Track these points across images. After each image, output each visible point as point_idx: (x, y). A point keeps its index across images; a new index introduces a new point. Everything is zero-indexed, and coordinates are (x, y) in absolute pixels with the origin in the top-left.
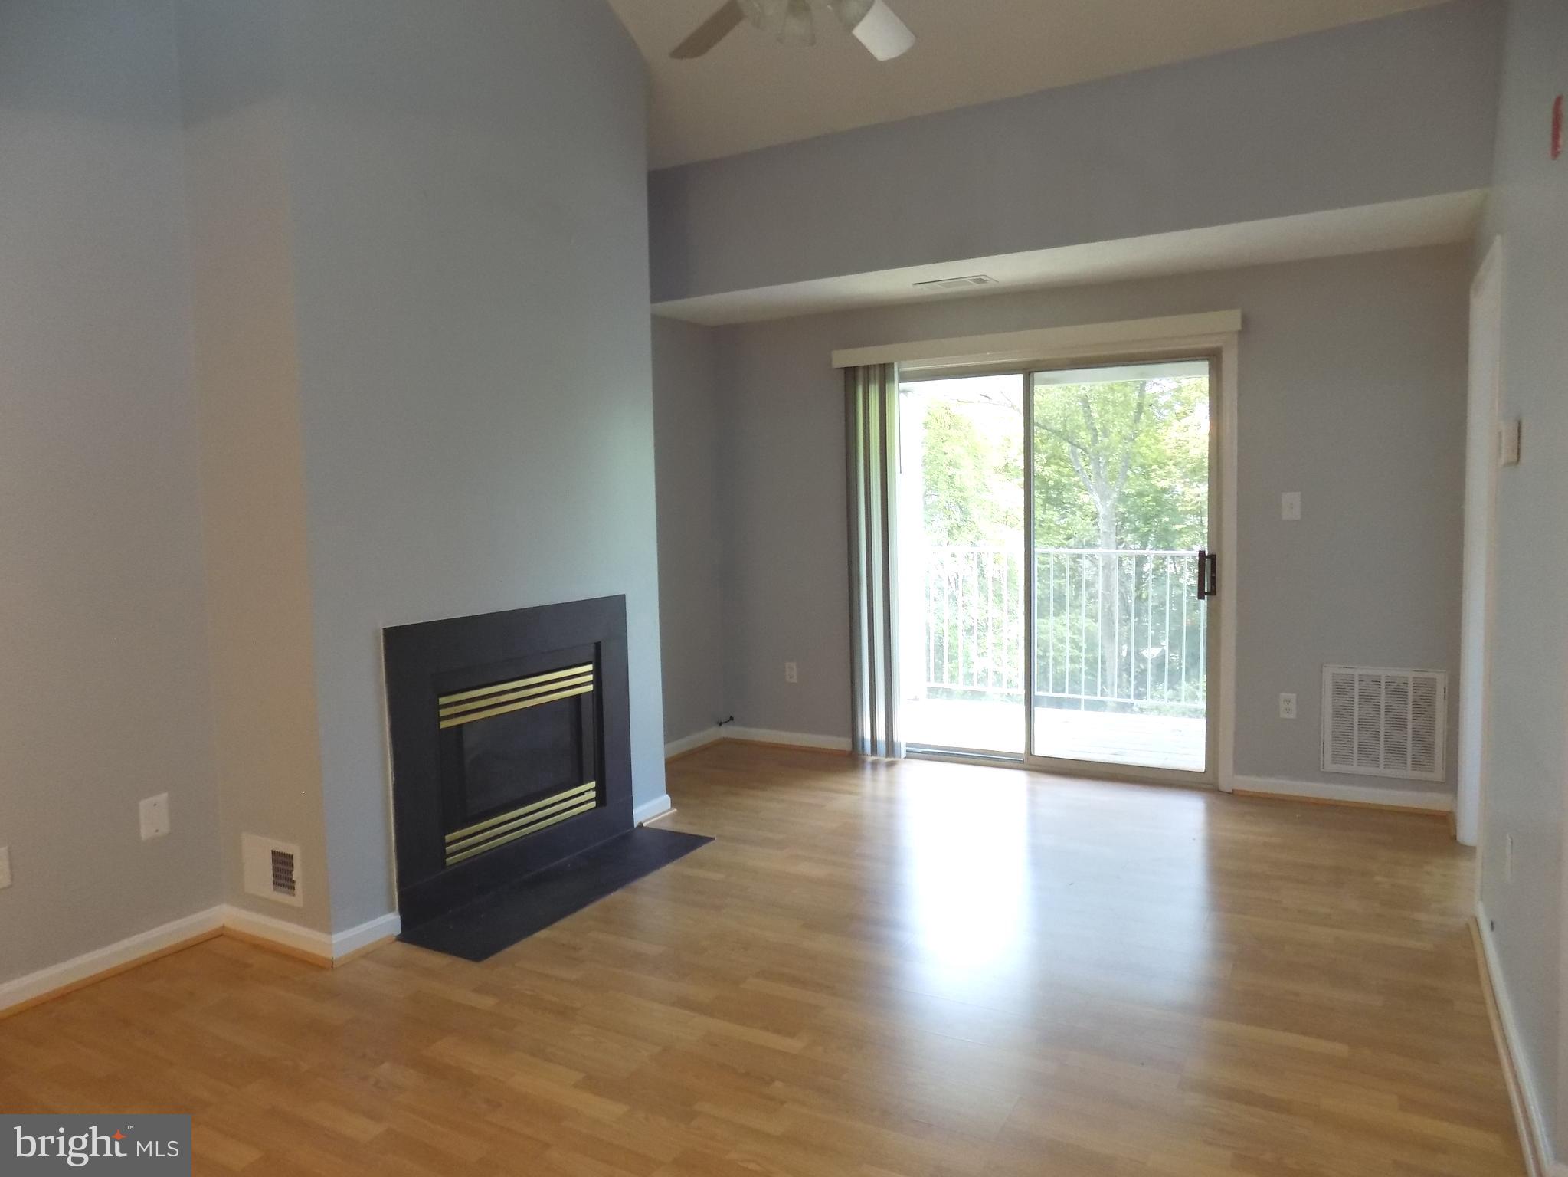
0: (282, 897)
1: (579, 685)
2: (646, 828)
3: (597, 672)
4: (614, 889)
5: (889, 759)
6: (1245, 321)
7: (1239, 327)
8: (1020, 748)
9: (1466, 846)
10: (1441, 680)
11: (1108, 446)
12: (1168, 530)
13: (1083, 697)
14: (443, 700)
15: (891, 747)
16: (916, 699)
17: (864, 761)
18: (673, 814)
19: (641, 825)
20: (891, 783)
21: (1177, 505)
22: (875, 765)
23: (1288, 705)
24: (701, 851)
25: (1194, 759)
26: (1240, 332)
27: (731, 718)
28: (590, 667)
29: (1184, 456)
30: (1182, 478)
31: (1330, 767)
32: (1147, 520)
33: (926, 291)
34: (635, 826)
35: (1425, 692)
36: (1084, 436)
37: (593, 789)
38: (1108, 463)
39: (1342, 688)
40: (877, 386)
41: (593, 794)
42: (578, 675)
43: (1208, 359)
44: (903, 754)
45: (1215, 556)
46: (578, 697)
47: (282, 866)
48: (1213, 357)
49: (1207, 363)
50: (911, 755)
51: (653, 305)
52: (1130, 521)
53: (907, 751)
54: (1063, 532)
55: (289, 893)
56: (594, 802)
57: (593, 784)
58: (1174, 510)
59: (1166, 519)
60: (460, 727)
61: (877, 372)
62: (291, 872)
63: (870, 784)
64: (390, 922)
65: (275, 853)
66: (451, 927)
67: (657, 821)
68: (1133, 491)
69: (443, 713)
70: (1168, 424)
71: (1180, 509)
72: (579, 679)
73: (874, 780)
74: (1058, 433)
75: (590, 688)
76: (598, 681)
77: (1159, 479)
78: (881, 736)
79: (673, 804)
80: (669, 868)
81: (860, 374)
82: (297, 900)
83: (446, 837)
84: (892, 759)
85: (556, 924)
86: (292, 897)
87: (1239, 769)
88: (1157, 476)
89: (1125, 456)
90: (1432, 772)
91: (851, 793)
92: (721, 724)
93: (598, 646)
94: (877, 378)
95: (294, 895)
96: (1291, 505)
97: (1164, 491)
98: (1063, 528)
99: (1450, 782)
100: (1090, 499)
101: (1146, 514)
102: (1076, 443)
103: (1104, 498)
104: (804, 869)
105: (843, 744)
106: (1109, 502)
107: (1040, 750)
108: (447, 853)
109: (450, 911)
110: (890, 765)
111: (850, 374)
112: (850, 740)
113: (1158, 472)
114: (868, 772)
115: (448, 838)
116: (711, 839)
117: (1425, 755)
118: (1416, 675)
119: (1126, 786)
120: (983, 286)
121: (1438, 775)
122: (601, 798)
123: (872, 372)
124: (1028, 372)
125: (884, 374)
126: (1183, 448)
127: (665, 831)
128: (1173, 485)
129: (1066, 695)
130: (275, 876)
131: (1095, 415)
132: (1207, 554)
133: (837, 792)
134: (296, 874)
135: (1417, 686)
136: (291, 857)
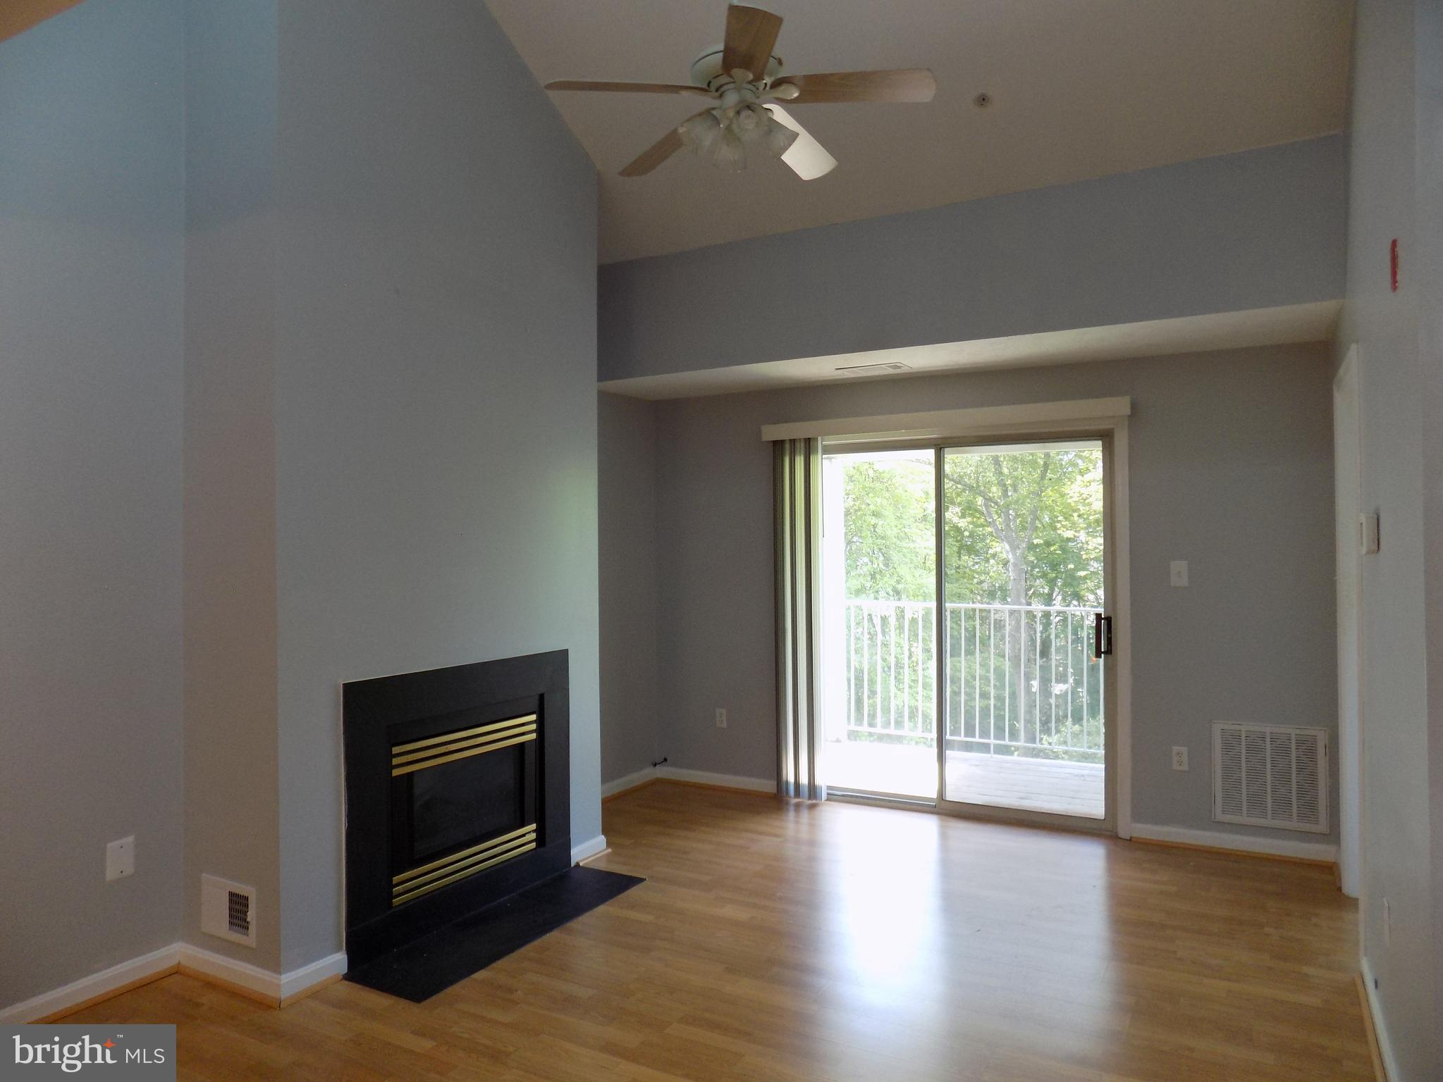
0: (236, 937)
1: (523, 734)
2: (582, 867)
3: (540, 722)
4: (551, 930)
5: (810, 802)
6: (1134, 406)
7: (1128, 412)
8: (932, 793)
9: (1350, 898)
10: (1322, 739)
11: (1017, 502)
12: (1074, 576)
13: (992, 741)
14: (396, 750)
15: (813, 790)
16: (838, 741)
17: (787, 803)
18: (608, 855)
19: (577, 865)
20: (813, 825)
21: (1082, 553)
22: (798, 806)
23: (1180, 756)
24: (634, 892)
25: (1093, 805)
26: (1129, 416)
27: (665, 760)
28: (533, 717)
29: (1087, 508)
30: (1086, 528)
31: (1220, 816)
32: (1054, 566)
33: (847, 374)
34: (573, 865)
35: (1307, 747)
36: (995, 491)
37: (534, 831)
38: (1017, 516)
39: (1230, 743)
40: (802, 458)
41: (533, 836)
42: (523, 725)
43: (1101, 439)
44: (824, 796)
45: (1111, 618)
46: (522, 745)
47: (238, 906)
48: (1106, 437)
49: (1100, 443)
50: (831, 797)
51: (601, 384)
52: (1039, 567)
53: (828, 794)
54: (977, 576)
55: (245, 934)
56: (535, 843)
57: (534, 826)
58: (1080, 557)
59: (1071, 566)
60: (411, 774)
61: (803, 445)
62: (246, 915)
63: (792, 825)
64: (338, 961)
65: (232, 895)
66: (395, 967)
67: (593, 861)
68: (1042, 542)
69: (395, 761)
70: (1072, 481)
71: (1084, 557)
72: (523, 728)
73: (797, 822)
74: (971, 488)
75: (534, 736)
76: (541, 730)
77: (1065, 530)
78: (804, 780)
79: (609, 844)
80: (602, 909)
81: (787, 446)
82: (250, 939)
83: (394, 878)
84: (814, 801)
85: (494, 965)
86: (245, 937)
87: (1137, 816)
88: (1064, 526)
89: (1034, 509)
90: (1317, 824)
91: (775, 835)
92: (655, 765)
93: (542, 697)
94: (803, 452)
95: (248, 935)
96: (1179, 572)
97: (1069, 540)
98: (978, 573)
99: (1333, 835)
100: (1001, 548)
101: (1053, 561)
102: (988, 497)
103: (1014, 548)
104: (728, 911)
105: (768, 786)
106: (1018, 552)
107: (951, 796)
108: (394, 894)
109: (395, 950)
110: (813, 807)
111: (778, 446)
112: (776, 783)
113: (1063, 523)
114: (791, 814)
115: (396, 879)
116: (641, 880)
117: (1309, 810)
118: (1298, 732)
119: (1030, 831)
120: (898, 371)
121: (1322, 827)
122: (540, 840)
123: (798, 445)
124: (940, 447)
125: (809, 446)
126: (1087, 501)
127: (601, 871)
128: (1077, 534)
129: (977, 739)
130: (230, 916)
131: (1006, 471)
132: (1103, 617)
133: (761, 833)
134: (251, 915)
135: (1299, 743)
136: (247, 899)
